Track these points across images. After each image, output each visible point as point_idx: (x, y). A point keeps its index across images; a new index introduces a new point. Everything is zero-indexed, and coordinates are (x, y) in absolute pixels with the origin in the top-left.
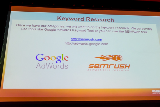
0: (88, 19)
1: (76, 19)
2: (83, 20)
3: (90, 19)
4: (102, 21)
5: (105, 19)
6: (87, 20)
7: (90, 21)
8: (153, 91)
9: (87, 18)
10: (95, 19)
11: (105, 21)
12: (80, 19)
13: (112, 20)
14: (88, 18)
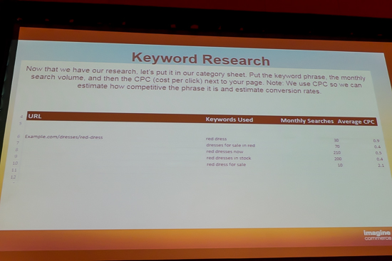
0: (207, 59)
1: (177, 59)
2: (195, 62)
3: (212, 60)
4: (240, 63)
5: (249, 60)
6: (204, 62)
7: (211, 63)
8: (366, 233)
9: (204, 56)
10: (223, 60)
11: (249, 64)
12: (187, 60)
13: (266, 62)
14: (206, 57)
